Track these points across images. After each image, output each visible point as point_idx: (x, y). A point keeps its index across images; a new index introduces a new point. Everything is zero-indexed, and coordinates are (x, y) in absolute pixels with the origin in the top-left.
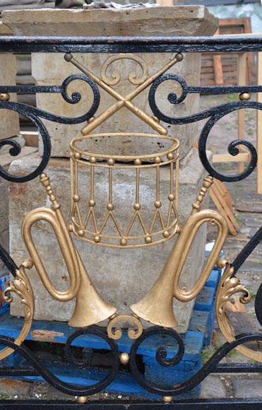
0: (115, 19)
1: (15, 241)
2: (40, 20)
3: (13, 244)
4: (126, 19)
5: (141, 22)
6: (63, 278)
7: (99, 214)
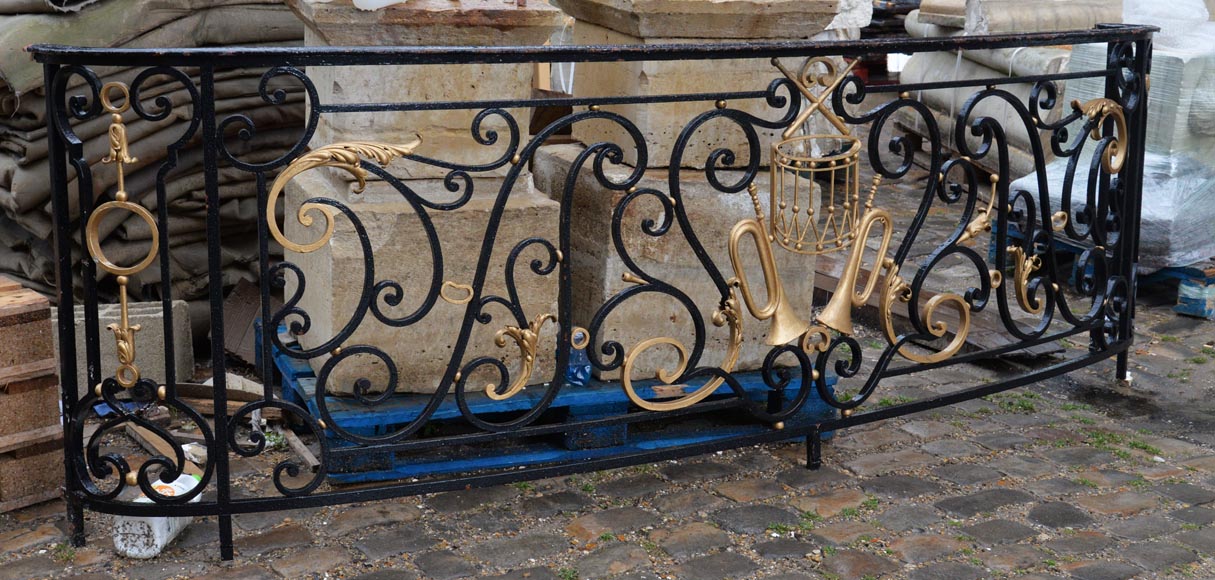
0: (756, 12)
1: (615, 279)
2: (678, 10)
3: (611, 283)
4: (768, 11)
5: (781, 15)
6: (671, 318)
7: (719, 233)
